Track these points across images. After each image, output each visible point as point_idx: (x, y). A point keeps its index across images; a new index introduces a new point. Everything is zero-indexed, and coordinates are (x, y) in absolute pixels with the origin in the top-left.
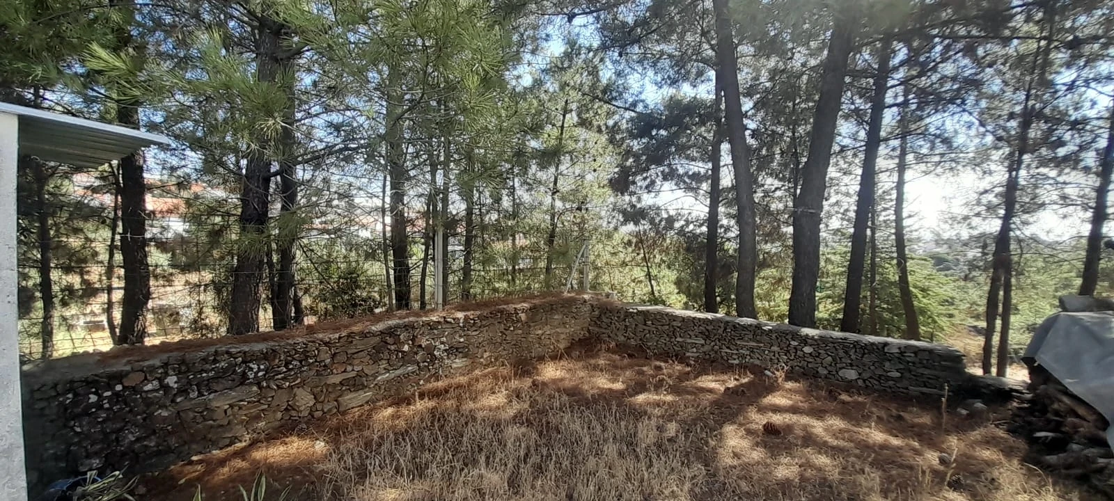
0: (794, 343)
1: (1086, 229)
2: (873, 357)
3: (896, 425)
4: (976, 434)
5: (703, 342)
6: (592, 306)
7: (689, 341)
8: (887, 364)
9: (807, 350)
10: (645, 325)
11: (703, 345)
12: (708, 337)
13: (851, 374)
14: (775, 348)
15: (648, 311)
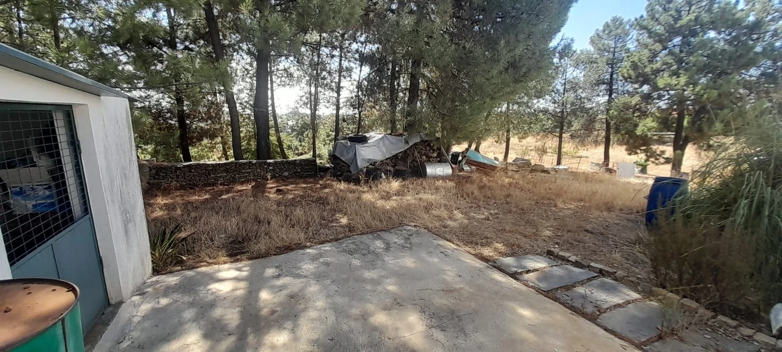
0: (266, 166)
1: (335, 112)
2: (292, 166)
3: (305, 182)
4: (325, 179)
5: (226, 174)
6: (150, 167)
7: (218, 175)
8: (297, 167)
9: (271, 168)
10: (190, 172)
11: (226, 176)
12: (228, 172)
13: (286, 174)
14: (259, 170)
15: (191, 165)
